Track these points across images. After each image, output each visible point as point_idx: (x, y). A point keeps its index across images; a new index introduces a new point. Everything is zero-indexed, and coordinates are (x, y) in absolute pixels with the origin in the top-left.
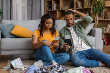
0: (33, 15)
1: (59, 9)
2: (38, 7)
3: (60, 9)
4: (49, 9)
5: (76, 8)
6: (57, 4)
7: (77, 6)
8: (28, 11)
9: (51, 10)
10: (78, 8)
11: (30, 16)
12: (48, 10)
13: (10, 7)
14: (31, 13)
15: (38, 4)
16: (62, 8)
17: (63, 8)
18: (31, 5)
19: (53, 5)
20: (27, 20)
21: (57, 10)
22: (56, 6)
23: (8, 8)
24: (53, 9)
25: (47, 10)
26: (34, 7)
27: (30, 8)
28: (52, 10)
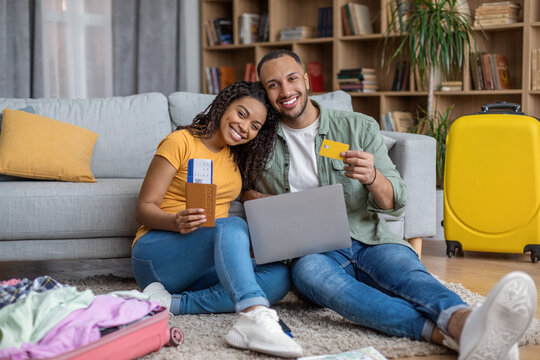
0: (141, 70)
1: (268, 40)
2: (169, 30)
3: (273, 41)
4: (223, 38)
5: (345, 34)
6: (256, 16)
7: (348, 28)
8: (118, 49)
9: (230, 46)
10: (352, 34)
11: (128, 76)
12: (218, 43)
13: (27, 34)
14: (130, 58)
15: (167, 16)
16: (278, 37)
17: (283, 37)
18: (133, 19)
19: (241, 19)
20: (115, 95)
21: (258, 46)
22: (253, 26)
23: (18, 38)
24: (241, 41)
25: (212, 43)
26: (147, 31)
27: (130, 34)
28: (236, 44)
